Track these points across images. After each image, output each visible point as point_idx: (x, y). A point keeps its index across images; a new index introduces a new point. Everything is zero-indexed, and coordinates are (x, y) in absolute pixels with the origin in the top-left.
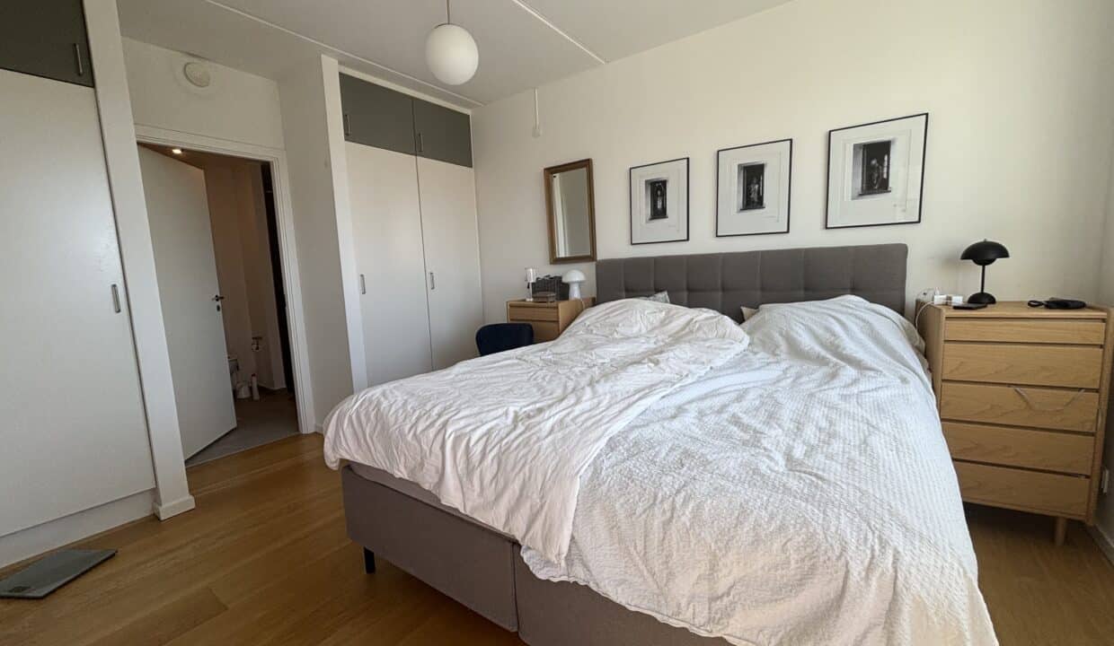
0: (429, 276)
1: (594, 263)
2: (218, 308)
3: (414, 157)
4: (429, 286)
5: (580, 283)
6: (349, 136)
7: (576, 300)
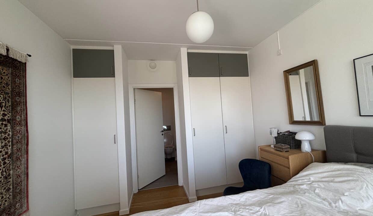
0: (225, 127)
1: (323, 127)
2: (162, 134)
3: (219, 77)
4: (225, 132)
5: (310, 142)
6: (190, 75)
7: (307, 153)
